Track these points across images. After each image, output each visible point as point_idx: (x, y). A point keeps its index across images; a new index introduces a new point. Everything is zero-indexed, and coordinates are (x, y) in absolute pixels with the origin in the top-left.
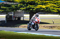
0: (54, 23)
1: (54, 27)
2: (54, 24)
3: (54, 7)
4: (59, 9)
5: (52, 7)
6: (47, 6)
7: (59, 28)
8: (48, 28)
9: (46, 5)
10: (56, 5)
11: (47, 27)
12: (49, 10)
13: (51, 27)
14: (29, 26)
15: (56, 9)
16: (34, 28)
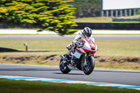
0: (29, 50)
1: (28, 58)
2: (27, 51)
3: (27, 11)
4: (38, 16)
5: (23, 12)
6: (11, 8)
7: (39, 60)
8: (14, 62)
9: (8, 6)
10: (31, 7)
11: (12, 59)
12: (16, 18)
13: (22, 59)
14: (64, 62)
15: (31, 16)
16: (79, 68)
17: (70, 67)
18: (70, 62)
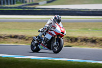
17: (40, 46)
18: (41, 43)
